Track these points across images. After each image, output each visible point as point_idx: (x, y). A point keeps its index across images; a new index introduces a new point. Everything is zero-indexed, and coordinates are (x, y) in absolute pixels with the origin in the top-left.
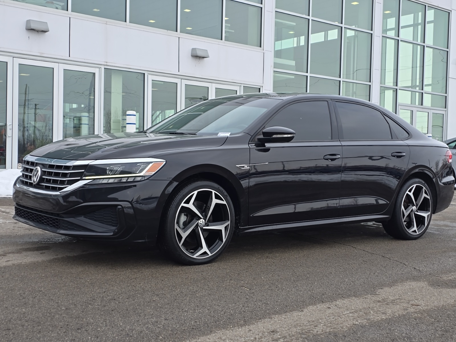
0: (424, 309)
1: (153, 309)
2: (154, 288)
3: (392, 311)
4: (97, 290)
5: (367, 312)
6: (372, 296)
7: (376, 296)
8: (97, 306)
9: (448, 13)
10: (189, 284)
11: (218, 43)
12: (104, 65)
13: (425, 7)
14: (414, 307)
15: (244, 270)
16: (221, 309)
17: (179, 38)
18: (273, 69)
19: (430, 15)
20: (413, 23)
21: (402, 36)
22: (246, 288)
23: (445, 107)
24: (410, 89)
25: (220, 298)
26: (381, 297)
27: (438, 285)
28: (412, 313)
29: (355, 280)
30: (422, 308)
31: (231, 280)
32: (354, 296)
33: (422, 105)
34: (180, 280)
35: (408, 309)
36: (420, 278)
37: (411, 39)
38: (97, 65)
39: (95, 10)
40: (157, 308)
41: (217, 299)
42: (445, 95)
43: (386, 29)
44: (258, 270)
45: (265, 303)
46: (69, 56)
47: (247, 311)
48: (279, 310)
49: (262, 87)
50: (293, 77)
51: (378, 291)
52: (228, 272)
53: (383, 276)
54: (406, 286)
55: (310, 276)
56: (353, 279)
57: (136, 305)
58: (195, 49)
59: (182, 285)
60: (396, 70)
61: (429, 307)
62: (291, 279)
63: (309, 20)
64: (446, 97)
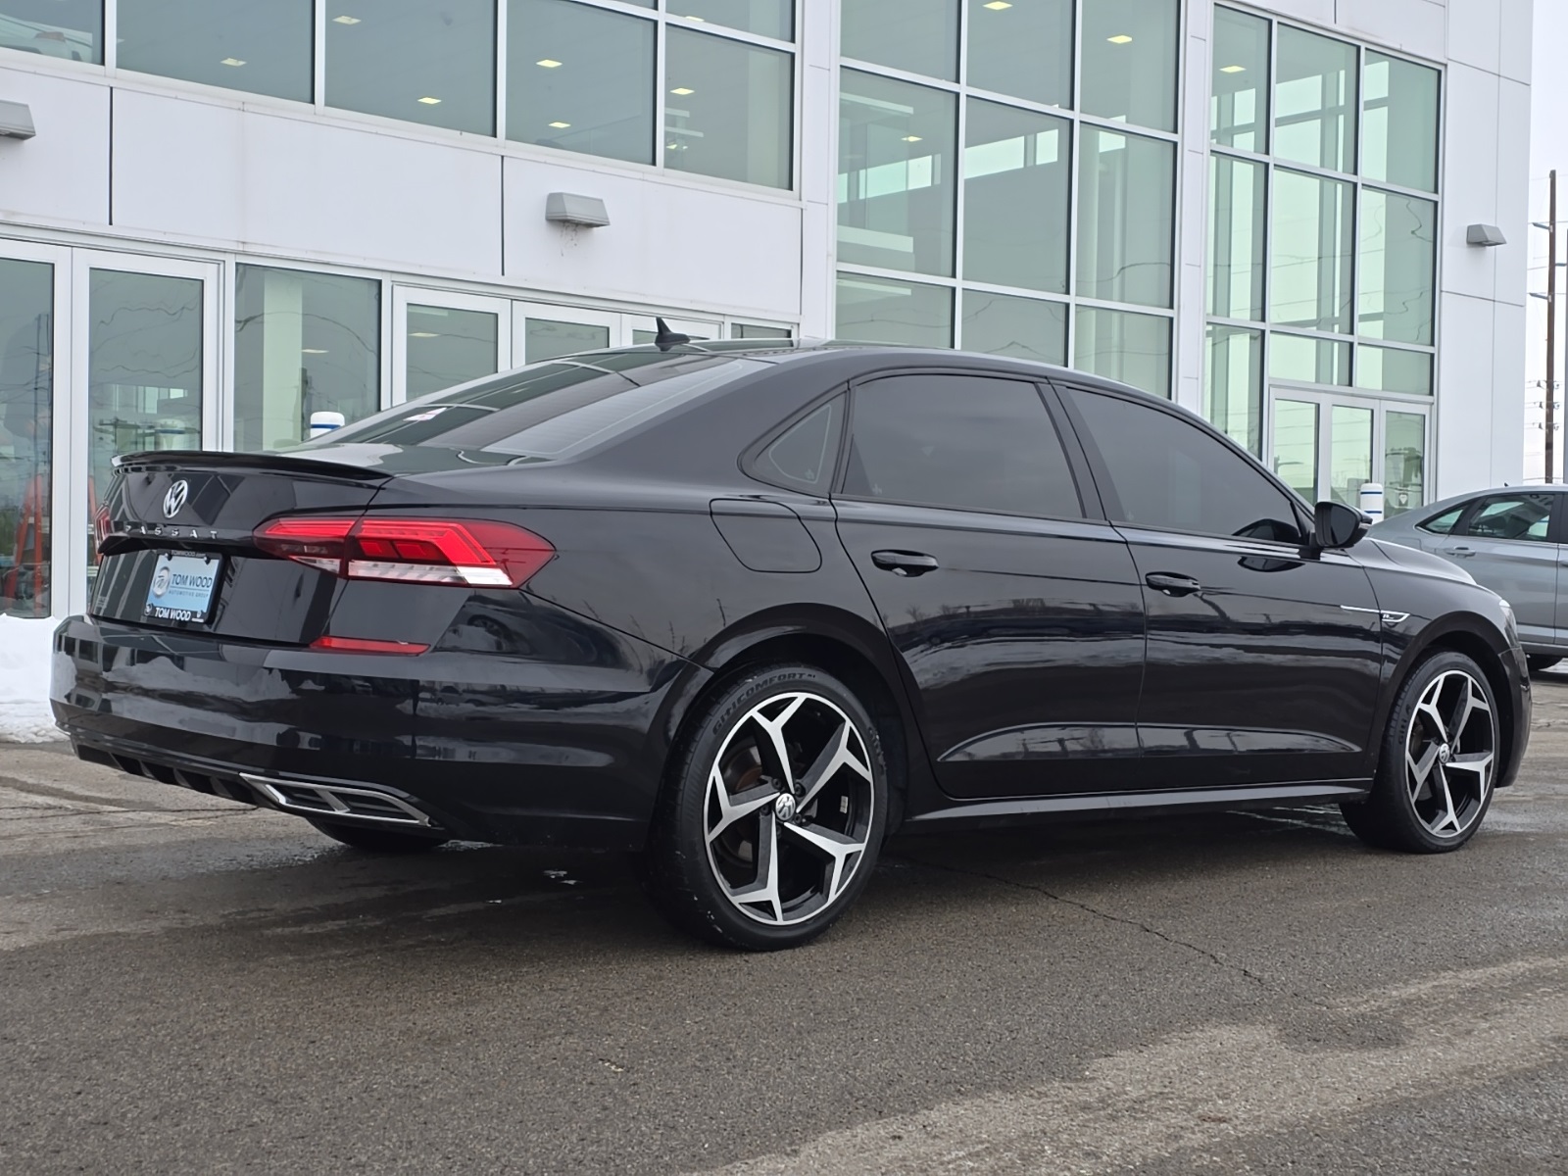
0: (1240, 1135)
1: (237, 1159)
2: (273, 1071)
3: (1124, 1143)
4: (53, 1084)
5: (1030, 1151)
6: (1064, 1087)
7: (1081, 1084)
8: (27, 1151)
9: (1435, 73)
10: (409, 1054)
11: (640, 176)
12: (236, 253)
13: (1357, 52)
14: (1206, 1125)
15: (628, 993)
16: (491, 1156)
17: (503, 157)
18: (834, 266)
19: (1376, 78)
20: (1319, 108)
21: (1279, 152)
22: (613, 1063)
23: (1428, 392)
24: (1313, 330)
25: (504, 1110)
26: (1099, 1090)
27: (1315, 1035)
28: (1194, 1150)
29: (1019, 1023)
30: (1235, 1128)
31: (569, 1033)
32: (1002, 1087)
33: (1350, 384)
34: (379, 1039)
35: (1181, 1137)
36: (1255, 1011)
37: (1313, 162)
38: (212, 254)
39: (230, 62)
40: (254, 1157)
41: (494, 1113)
42: (1430, 350)
43: (1229, 125)
44: (682, 991)
45: (665, 1125)
46: (111, 223)
47: (589, 1157)
48: (711, 1153)
49: (795, 327)
50: (908, 292)
51: (1094, 1067)
52: (567, 1002)
53: (1125, 1004)
54: (1196, 1045)
55: (863, 1009)
56: (1013, 1020)
57: (179, 1145)
58: (560, 195)
59: (381, 1061)
60: (1260, 268)
61: (1263, 1126)
62: (790, 1025)
63: (957, 95)
64: (1432, 355)
